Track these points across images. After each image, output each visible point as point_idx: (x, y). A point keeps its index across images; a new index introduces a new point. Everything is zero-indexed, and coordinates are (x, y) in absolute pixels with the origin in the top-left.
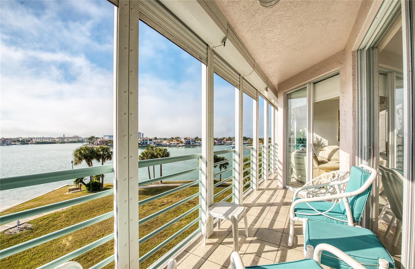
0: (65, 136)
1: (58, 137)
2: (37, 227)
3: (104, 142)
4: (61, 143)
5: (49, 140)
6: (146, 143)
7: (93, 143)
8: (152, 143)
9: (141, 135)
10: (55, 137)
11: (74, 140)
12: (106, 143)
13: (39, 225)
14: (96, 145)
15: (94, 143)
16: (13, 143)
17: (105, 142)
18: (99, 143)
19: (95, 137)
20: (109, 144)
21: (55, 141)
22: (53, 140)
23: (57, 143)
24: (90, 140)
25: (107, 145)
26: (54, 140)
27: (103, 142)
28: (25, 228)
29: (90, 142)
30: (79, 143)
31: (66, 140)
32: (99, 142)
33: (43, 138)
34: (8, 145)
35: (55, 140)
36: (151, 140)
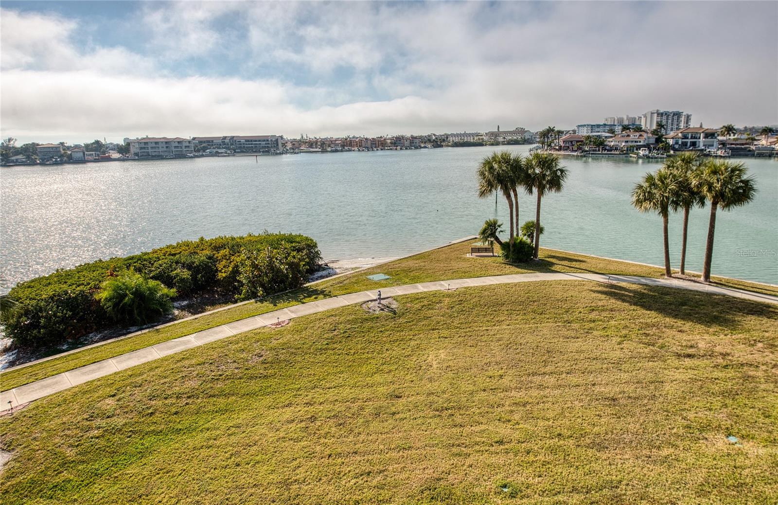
0: (500, 130)
1: (487, 132)
2: (402, 311)
3: (573, 143)
4: (492, 145)
5: (474, 139)
6: (694, 144)
7: (549, 145)
8: (713, 146)
9: (683, 119)
10: (483, 132)
11: (515, 138)
12: (578, 144)
13: (407, 309)
14: (557, 150)
15: (553, 145)
16: (423, 145)
17: (578, 142)
18: (562, 144)
19: (556, 129)
20: (586, 149)
21: (483, 141)
22: (479, 139)
23: (486, 145)
24: (544, 138)
25: (580, 149)
26: (480, 137)
27: (571, 142)
28: (387, 307)
29: (543, 143)
30: (523, 144)
31: (501, 139)
32: (564, 142)
33: (465, 135)
34: (416, 148)
35: (482, 139)
36: (710, 135)
